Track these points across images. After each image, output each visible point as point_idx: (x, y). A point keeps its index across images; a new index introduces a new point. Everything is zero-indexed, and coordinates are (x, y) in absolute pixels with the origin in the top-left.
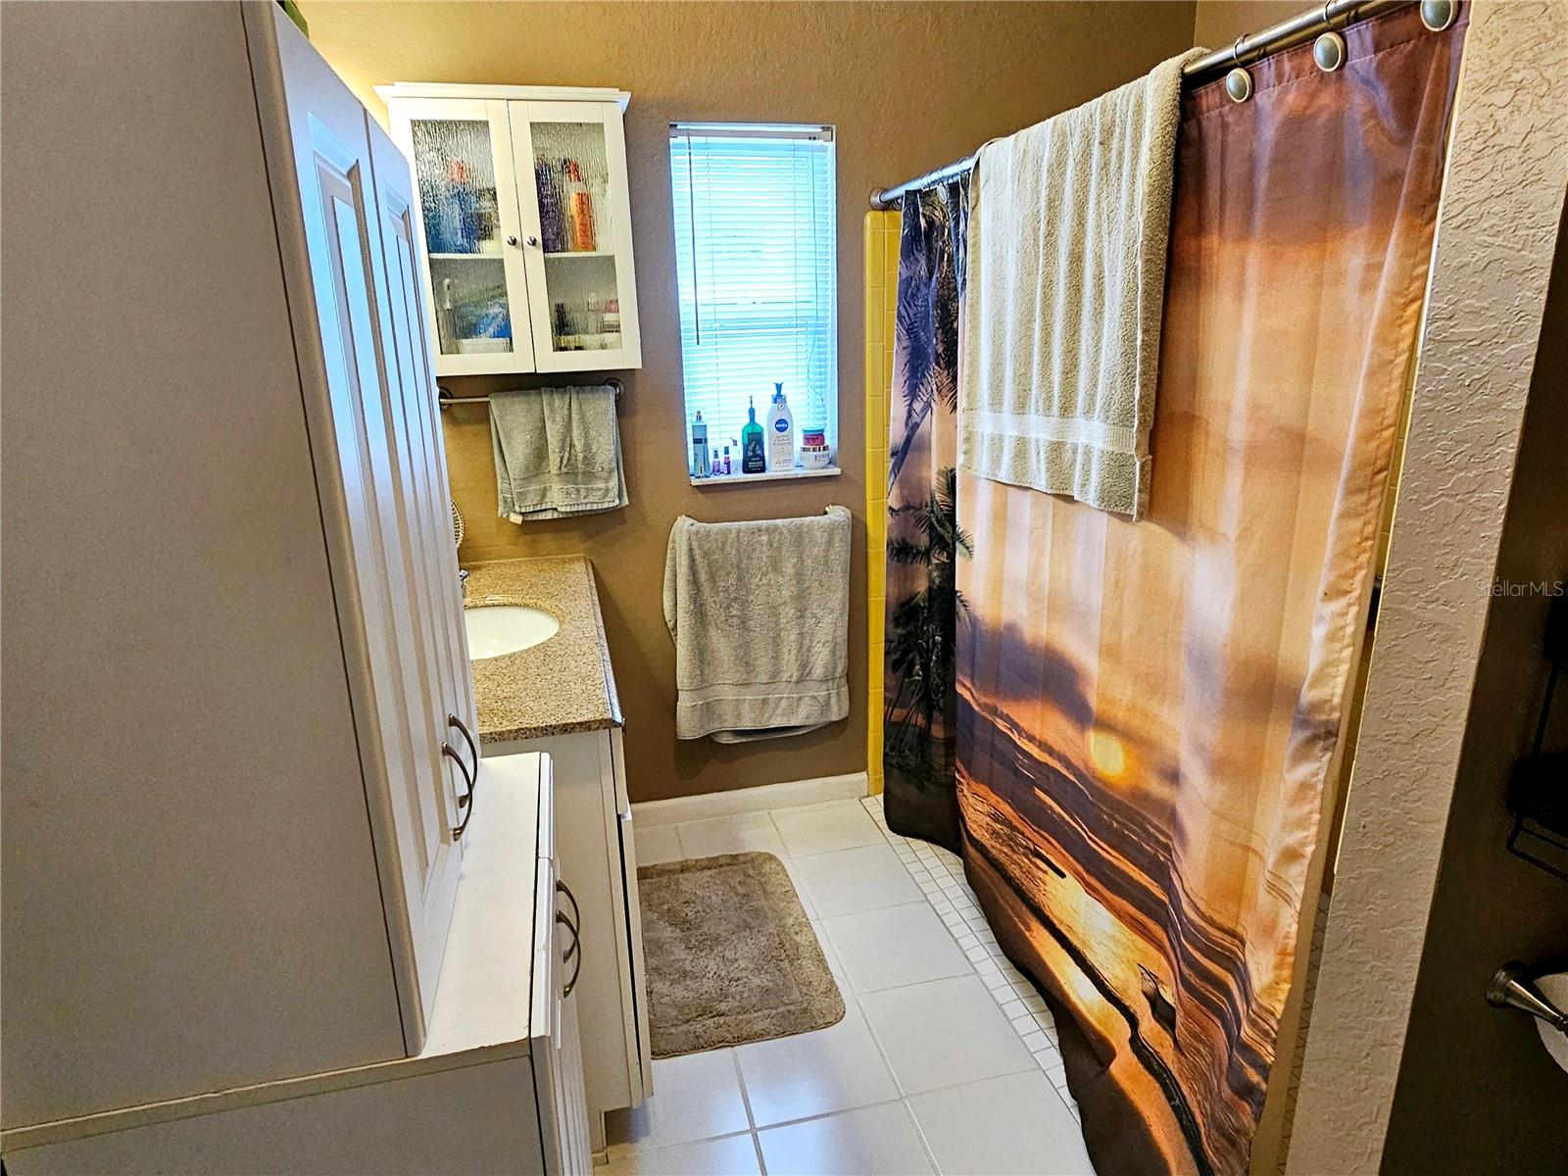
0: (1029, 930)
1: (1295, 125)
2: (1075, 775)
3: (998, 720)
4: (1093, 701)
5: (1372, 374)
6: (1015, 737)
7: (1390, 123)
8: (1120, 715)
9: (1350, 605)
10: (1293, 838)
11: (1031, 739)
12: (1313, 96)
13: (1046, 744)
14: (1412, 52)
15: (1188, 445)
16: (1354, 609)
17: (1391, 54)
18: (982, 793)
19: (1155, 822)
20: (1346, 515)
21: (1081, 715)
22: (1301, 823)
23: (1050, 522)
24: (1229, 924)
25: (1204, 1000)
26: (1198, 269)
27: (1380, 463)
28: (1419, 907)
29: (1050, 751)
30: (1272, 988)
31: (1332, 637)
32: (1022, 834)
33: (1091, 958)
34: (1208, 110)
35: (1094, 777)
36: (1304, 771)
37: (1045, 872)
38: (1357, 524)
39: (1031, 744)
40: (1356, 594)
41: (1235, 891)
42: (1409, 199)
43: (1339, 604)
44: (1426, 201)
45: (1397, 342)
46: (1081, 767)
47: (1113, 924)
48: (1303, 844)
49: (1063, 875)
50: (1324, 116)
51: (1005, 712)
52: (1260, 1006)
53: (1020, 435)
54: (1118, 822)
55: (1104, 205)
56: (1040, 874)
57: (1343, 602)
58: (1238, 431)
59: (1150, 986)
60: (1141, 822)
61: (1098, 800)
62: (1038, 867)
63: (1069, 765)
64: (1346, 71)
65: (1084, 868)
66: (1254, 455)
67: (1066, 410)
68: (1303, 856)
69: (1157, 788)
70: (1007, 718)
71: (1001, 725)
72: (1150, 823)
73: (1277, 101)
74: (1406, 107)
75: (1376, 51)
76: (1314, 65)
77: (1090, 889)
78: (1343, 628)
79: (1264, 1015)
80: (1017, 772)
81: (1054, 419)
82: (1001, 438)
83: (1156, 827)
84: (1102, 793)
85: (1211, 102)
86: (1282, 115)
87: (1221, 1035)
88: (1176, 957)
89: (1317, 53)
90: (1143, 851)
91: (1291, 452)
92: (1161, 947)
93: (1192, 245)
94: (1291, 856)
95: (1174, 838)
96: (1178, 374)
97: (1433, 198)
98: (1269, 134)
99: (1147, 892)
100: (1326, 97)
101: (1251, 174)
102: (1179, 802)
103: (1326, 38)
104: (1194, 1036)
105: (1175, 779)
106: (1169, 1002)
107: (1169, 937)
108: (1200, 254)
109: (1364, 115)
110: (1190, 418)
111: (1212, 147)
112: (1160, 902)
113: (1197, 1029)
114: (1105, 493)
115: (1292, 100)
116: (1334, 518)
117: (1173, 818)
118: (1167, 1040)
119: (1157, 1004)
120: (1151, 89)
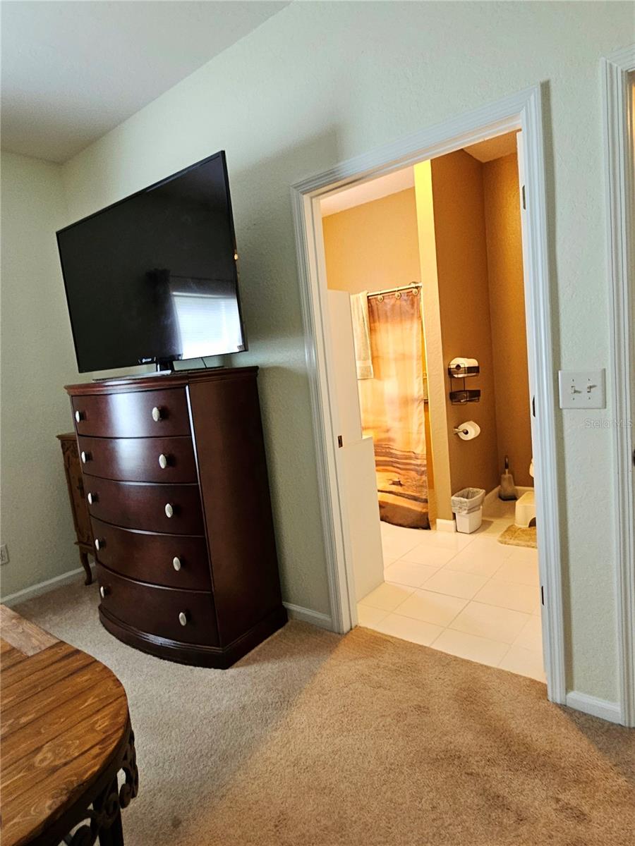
1: (394, 305)
7: (410, 306)
8: (371, 424)
12: (396, 301)
14: (412, 297)
15: (378, 362)
17: (409, 297)
19: (385, 443)
20: (417, 364)
22: (421, 417)
24: (408, 450)
25: (408, 470)
26: (375, 329)
28: (443, 405)
30: (421, 451)
31: (419, 384)
34: (373, 302)
36: (419, 408)
41: (408, 441)
42: (417, 317)
43: (419, 379)
50: (398, 305)
52: (421, 455)
58: (391, 356)
59: (391, 482)
64: (401, 298)
66: (396, 360)
69: (383, 436)
72: (383, 445)
73: (389, 302)
74: (413, 305)
75: (407, 296)
76: (395, 297)
86: (391, 304)
87: (413, 474)
88: (398, 468)
89: (396, 295)
90: (382, 452)
91: (403, 357)
92: (392, 471)
93: (372, 325)
94: (420, 425)
95: (391, 443)
96: (374, 349)
97: (420, 317)
98: (389, 307)
99: (386, 461)
100: (398, 302)
101: (386, 314)
102: (391, 435)
103: (397, 294)
104: (407, 479)
105: (388, 431)
106: (398, 480)
107: (394, 467)
108: (374, 326)
109: (405, 305)
110: (378, 357)
111: (375, 308)
112: (389, 461)
113: (406, 477)
114: (362, 375)
115: (393, 301)
116: (415, 365)
117: (390, 439)
118: (399, 487)
119: (394, 483)
120: (361, 297)
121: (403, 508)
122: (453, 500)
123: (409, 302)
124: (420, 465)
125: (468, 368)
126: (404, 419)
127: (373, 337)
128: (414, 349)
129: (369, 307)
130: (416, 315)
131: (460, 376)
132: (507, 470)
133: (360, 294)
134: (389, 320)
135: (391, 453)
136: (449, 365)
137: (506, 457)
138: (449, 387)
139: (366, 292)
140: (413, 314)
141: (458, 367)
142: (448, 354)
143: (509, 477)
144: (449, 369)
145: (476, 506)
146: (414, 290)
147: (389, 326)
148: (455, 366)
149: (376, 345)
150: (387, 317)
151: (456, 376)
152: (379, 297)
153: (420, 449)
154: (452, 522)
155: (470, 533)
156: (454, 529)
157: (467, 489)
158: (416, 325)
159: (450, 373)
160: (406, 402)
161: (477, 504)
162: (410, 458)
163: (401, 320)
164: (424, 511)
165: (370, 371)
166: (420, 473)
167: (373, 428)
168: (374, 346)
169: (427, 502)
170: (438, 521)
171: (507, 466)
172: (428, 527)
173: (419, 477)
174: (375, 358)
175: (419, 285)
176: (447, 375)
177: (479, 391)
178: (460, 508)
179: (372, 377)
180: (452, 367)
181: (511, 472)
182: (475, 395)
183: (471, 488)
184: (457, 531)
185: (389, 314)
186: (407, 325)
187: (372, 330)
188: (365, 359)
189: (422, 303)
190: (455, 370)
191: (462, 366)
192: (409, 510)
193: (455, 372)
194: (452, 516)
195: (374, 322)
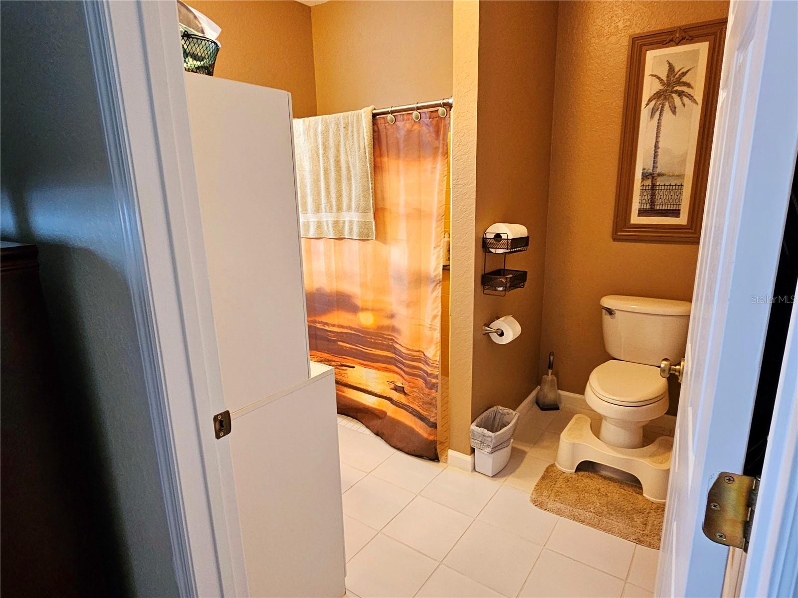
0: (344, 392)
1: (409, 132)
2: (355, 331)
3: (317, 324)
4: (359, 303)
5: (438, 193)
6: (327, 328)
7: (433, 135)
8: (370, 305)
9: (441, 249)
10: (434, 313)
11: (334, 326)
12: (413, 126)
13: (340, 325)
14: (437, 121)
15: (384, 217)
16: (442, 249)
17: (432, 120)
18: (315, 354)
19: (387, 333)
20: (437, 227)
21: (354, 309)
22: (436, 308)
23: (333, 248)
24: (417, 349)
25: (414, 375)
26: (381, 167)
27: (443, 214)
28: (470, 294)
29: (343, 327)
30: (435, 355)
31: (437, 258)
32: (334, 361)
33: (370, 389)
34: (381, 124)
35: (363, 328)
36: (435, 294)
37: (346, 370)
38: (439, 229)
39: (334, 328)
40: (441, 246)
41: (418, 338)
42: (442, 153)
43: (438, 249)
44: (446, 154)
45: (443, 185)
46: (357, 327)
47: (376, 373)
48: (438, 312)
49: (354, 367)
50: (417, 131)
51: (320, 320)
52: (433, 361)
53: (318, 220)
54: (373, 339)
55: (347, 146)
56: (344, 372)
57: (439, 248)
58: (402, 210)
59: (392, 386)
60: (381, 336)
61: (365, 335)
62: (343, 370)
63: (351, 328)
64: (420, 121)
65: (363, 360)
66: (408, 216)
67: (339, 209)
68: (438, 315)
69: (386, 322)
70: (322, 323)
71: (319, 326)
72: (385, 335)
73: (403, 125)
74: (437, 132)
75: (430, 119)
76: (412, 118)
77: (366, 366)
78: (440, 254)
79: (435, 362)
80: (328, 340)
81: (334, 214)
82: (308, 222)
83: (387, 335)
84: (366, 332)
85: (381, 122)
86: (405, 129)
87: (421, 382)
88: (401, 369)
89: (414, 115)
90: (383, 345)
91: (418, 214)
92: (394, 372)
93: (378, 160)
94: (435, 317)
95: (395, 335)
96: (379, 196)
97: (447, 153)
98: (402, 133)
99: (386, 357)
100: (416, 127)
101: (398, 143)
102: (395, 323)
103: (415, 113)
104: (412, 387)
105: (392, 316)
106: (401, 385)
107: (397, 366)
108: (381, 162)
109: (427, 132)
110: (383, 209)
111: (383, 134)
112: (392, 358)
113: (412, 385)
114: (360, 234)
115: (408, 126)
116: (434, 228)
117: (394, 329)
118: (402, 396)
119: (396, 389)
120: (363, 115)
121: (406, 427)
122: (473, 431)
123: (431, 129)
124: (431, 374)
125: (512, 240)
126: (414, 304)
127: (379, 178)
128: (434, 203)
129: (374, 131)
130: (441, 150)
131: (500, 251)
132: (550, 372)
133: (362, 111)
134: (402, 155)
135: (395, 348)
136: (485, 233)
137: (551, 354)
138: (481, 266)
139: (372, 107)
140: (437, 148)
141: (498, 236)
142: (484, 215)
143: (552, 380)
144: (484, 240)
145: (504, 442)
146: (441, 110)
147: (402, 165)
148: (492, 236)
149: (382, 191)
150: (399, 150)
151: (493, 250)
152: (390, 116)
153: (433, 352)
154: (469, 458)
155: (492, 477)
156: (470, 467)
157: (495, 408)
158: (439, 165)
159: (484, 245)
160: (418, 280)
161: (506, 438)
162: (418, 360)
163: (419, 157)
164: (431, 438)
165: (372, 229)
166: (429, 386)
167: (373, 310)
168: (379, 192)
169: (436, 427)
170: (451, 453)
171: (550, 366)
172: (435, 458)
173: (426, 391)
174: (379, 211)
175: (450, 101)
176: (481, 249)
177: (525, 273)
178: (482, 442)
179: (374, 238)
180: (489, 236)
181: (555, 374)
182: (519, 278)
183: (501, 408)
184: (474, 469)
185: (402, 145)
186: (427, 164)
187: (377, 168)
188: (365, 211)
189: (451, 134)
190: (493, 241)
191: (504, 236)
192: (412, 431)
193: (492, 244)
194: (469, 450)
195: (381, 156)
